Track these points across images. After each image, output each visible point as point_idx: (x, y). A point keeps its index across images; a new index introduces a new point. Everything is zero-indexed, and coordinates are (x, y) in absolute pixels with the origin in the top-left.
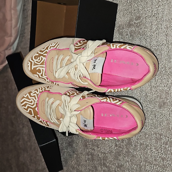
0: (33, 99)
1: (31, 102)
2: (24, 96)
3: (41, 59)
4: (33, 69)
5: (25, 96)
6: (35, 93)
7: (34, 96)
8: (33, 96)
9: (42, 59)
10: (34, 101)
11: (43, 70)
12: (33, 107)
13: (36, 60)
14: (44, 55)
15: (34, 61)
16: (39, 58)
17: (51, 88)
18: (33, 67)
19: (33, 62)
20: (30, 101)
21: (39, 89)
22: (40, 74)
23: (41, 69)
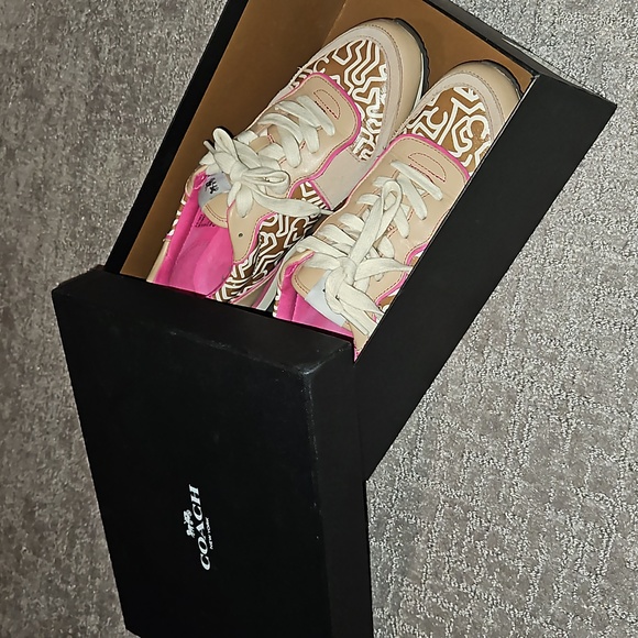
0: (362, 86)
1: (359, 78)
2: (384, 66)
3: (464, 140)
4: (453, 100)
5: (381, 68)
6: (373, 102)
7: (365, 95)
8: (369, 90)
9: (462, 145)
10: (356, 87)
11: (433, 131)
12: (347, 72)
13: (469, 124)
14: (470, 156)
15: (470, 116)
16: (471, 135)
17: (358, 154)
18: (457, 104)
19: (469, 111)
20: (363, 76)
21: (379, 120)
22: (429, 114)
23: (438, 128)
